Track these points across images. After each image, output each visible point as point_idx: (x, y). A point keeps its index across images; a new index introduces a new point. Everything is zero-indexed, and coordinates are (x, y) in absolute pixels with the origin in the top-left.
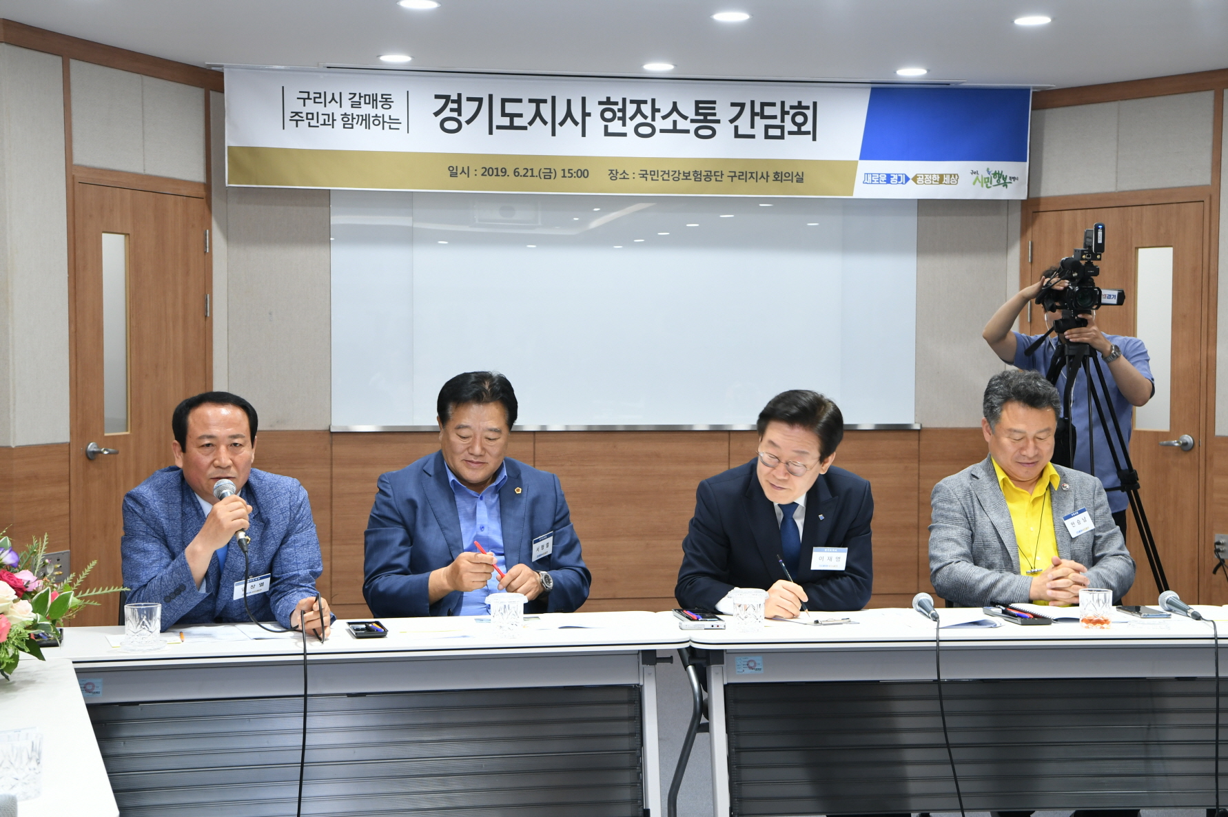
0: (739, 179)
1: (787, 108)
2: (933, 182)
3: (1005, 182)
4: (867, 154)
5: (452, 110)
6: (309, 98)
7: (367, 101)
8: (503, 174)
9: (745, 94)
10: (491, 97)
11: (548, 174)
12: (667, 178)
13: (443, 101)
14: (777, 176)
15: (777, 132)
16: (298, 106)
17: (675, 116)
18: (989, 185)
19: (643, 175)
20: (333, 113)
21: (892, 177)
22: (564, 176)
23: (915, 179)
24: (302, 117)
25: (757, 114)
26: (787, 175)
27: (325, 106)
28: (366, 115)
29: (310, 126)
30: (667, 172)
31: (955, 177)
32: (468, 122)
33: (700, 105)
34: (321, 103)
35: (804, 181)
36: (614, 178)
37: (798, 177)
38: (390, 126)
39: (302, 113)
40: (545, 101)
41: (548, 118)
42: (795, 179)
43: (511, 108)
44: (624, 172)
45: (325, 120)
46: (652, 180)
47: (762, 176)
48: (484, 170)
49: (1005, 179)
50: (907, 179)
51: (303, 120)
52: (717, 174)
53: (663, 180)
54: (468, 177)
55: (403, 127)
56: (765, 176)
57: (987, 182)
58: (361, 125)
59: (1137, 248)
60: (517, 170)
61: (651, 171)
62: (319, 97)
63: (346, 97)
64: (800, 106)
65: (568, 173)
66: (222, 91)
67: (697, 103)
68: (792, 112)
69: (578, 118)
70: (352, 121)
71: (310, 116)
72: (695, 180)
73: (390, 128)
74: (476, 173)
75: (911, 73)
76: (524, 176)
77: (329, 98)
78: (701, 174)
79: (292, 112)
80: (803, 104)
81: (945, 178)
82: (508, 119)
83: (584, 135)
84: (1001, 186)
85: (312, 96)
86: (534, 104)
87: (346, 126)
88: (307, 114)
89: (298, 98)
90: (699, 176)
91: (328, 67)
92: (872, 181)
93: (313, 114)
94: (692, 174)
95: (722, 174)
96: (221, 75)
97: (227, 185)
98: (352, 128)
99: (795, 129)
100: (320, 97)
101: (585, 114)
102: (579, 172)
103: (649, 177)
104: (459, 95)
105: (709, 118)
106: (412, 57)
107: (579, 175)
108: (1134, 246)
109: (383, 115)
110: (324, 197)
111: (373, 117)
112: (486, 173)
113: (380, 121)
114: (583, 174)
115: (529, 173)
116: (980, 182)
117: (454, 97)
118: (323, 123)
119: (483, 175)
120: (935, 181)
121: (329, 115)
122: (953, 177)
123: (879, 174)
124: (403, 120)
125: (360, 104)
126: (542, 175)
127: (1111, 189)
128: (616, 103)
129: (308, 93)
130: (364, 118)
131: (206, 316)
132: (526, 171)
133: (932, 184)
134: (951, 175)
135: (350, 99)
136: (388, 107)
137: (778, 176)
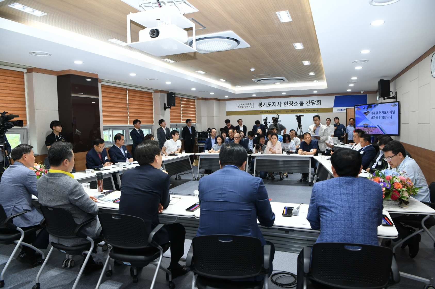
15: (314, 104)
16: (239, 106)
62: (242, 104)
67: (300, 101)
77: (243, 104)
83: (281, 106)
101: (281, 104)
117: (261, 103)
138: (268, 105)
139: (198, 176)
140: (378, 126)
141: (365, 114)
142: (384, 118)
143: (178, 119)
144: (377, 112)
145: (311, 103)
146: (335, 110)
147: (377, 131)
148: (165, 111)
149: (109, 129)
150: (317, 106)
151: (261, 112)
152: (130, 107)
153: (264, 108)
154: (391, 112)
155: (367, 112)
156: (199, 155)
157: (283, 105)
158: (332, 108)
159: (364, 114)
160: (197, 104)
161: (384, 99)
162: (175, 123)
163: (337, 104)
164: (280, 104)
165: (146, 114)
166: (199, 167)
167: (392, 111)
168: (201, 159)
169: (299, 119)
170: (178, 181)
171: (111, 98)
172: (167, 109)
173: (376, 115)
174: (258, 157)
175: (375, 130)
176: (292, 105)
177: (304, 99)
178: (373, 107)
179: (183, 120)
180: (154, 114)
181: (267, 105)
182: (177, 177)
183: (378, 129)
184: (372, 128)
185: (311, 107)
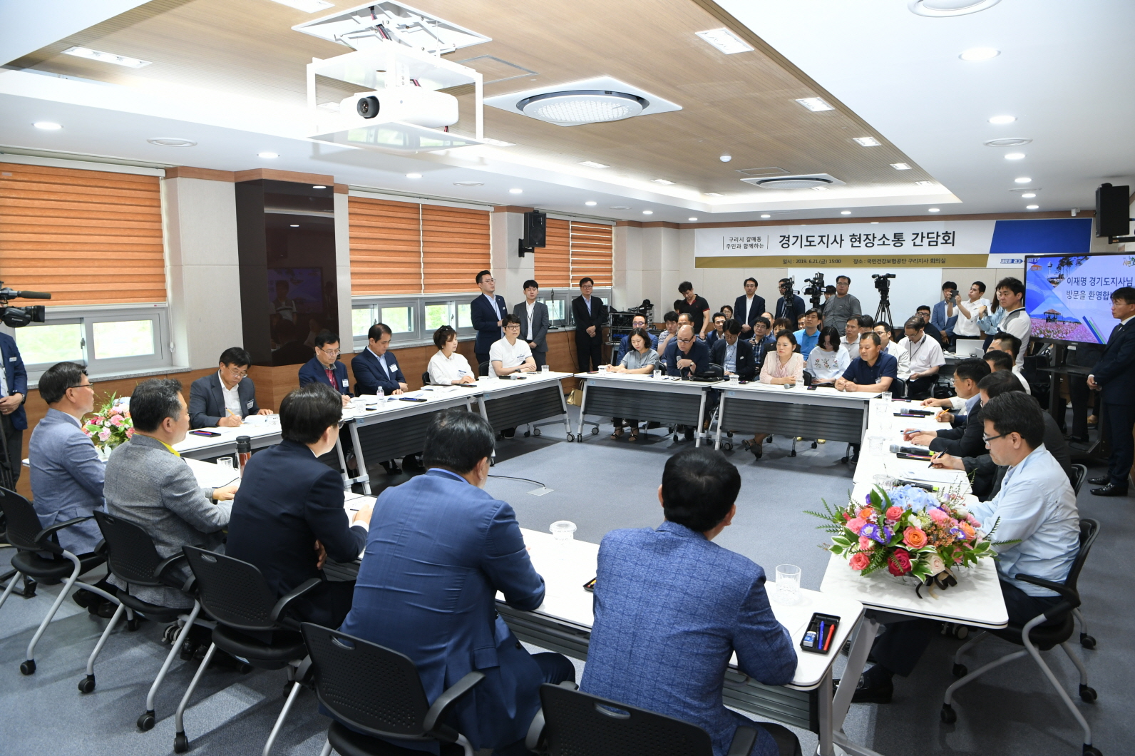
139: (579, 432)
140: (1084, 318)
141: (1052, 282)
142: (1102, 297)
143: (560, 278)
144: (1085, 279)
145: (926, 241)
146: (995, 260)
147: (1081, 332)
148: (522, 258)
149: (372, 306)
150: (941, 250)
151: (787, 262)
152: (428, 249)
153: (794, 251)
154: (1122, 281)
155: (1058, 276)
156: (585, 379)
157: (847, 243)
158: (986, 256)
159: (1050, 282)
160: (617, 236)
161: (1110, 242)
162: (550, 289)
163: (999, 245)
164: (839, 241)
165: (471, 266)
166: (582, 409)
167: (1125, 280)
168: (589, 388)
169: (882, 284)
170: (530, 441)
171: (376, 230)
172: (526, 254)
173: (1080, 288)
174: (730, 392)
175: (1077, 330)
176: (873, 245)
177: (908, 229)
178: (1074, 263)
179: (574, 279)
180: (492, 266)
181: (805, 243)
182: (529, 432)
183: (1083, 327)
184: (1067, 324)
185: (926, 250)
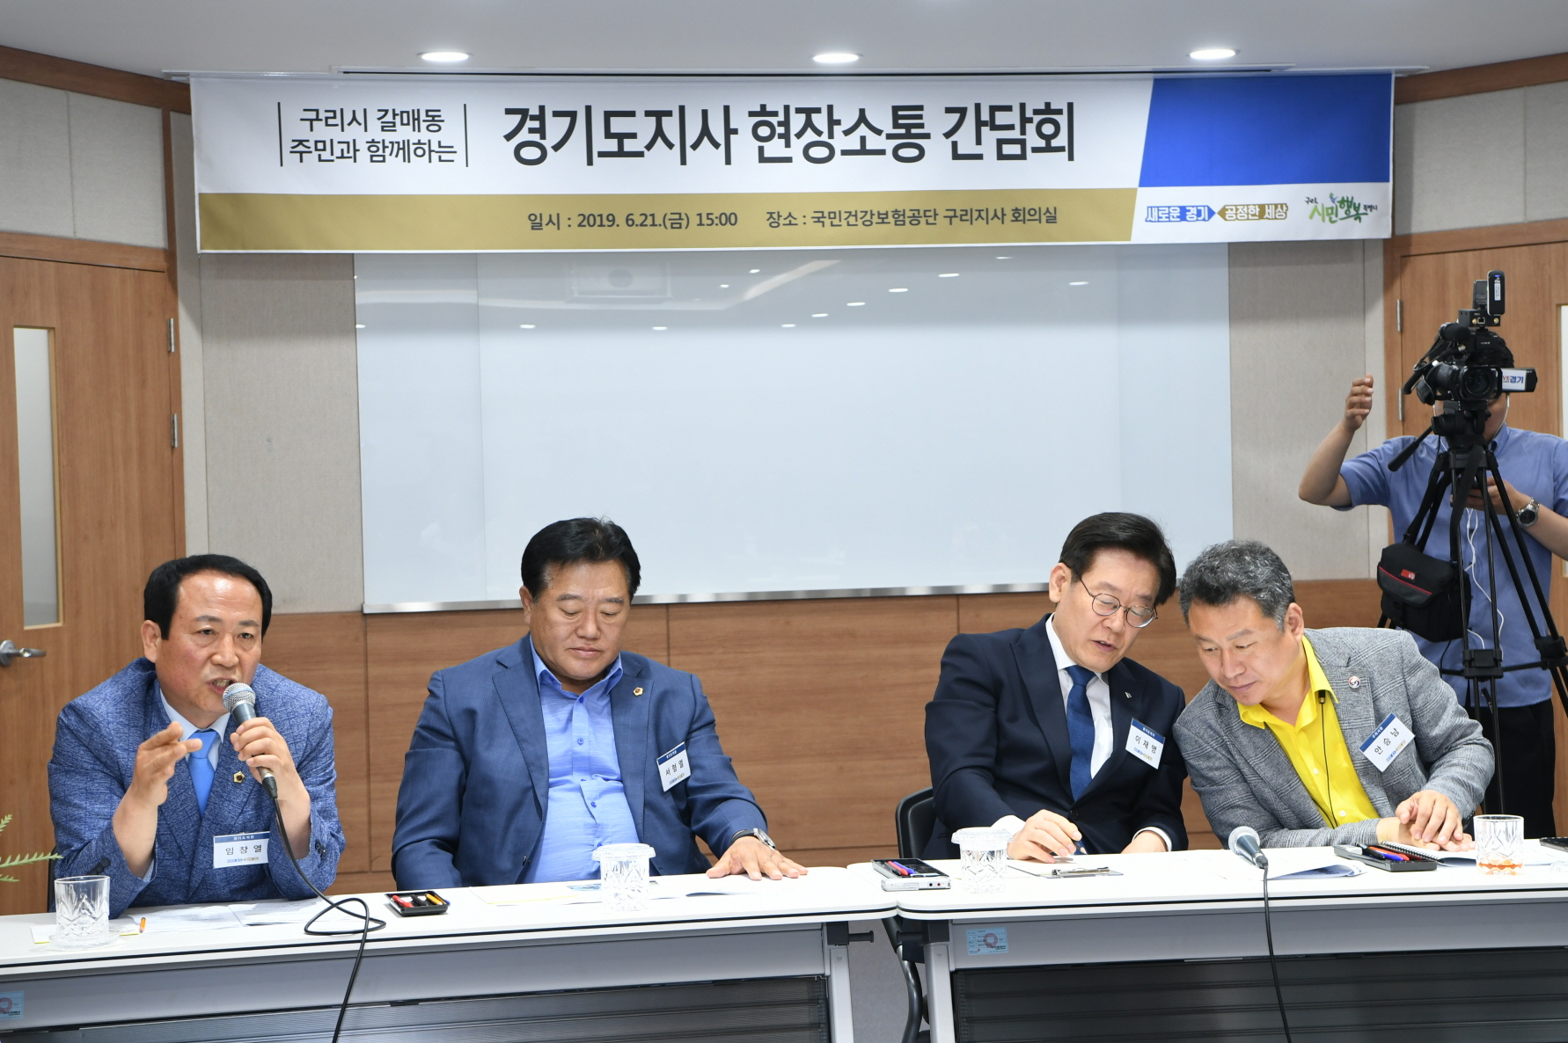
0: (961, 220)
1: (1029, 114)
2: (1250, 217)
3: (1358, 214)
4: (1148, 179)
5: (531, 131)
6: (318, 119)
7: (405, 121)
8: (611, 223)
9: (965, 95)
10: (588, 109)
11: (678, 222)
12: (855, 223)
13: (518, 118)
14: (1016, 215)
17: (863, 130)
18: (1334, 218)
19: (819, 218)
20: (354, 141)
21: (1189, 211)
22: (701, 224)
23: (1223, 213)
24: (309, 148)
25: (985, 124)
26: (1032, 212)
27: (343, 130)
28: (404, 141)
29: (320, 160)
30: (853, 213)
31: (1282, 208)
32: (557, 147)
33: (900, 113)
34: (337, 125)
35: (1057, 220)
36: (776, 225)
37: (1048, 214)
38: (440, 157)
39: (308, 141)
40: (669, 114)
41: (674, 137)
42: (1044, 218)
43: (618, 125)
44: (790, 215)
45: (342, 150)
46: (832, 225)
47: (996, 215)
48: (582, 218)
49: (1357, 209)
50: (1211, 213)
51: (311, 152)
52: (928, 214)
53: (848, 225)
54: (559, 229)
55: (459, 157)
56: (999, 214)
57: (1330, 215)
58: (397, 156)
59: (1559, 306)
60: (630, 217)
61: (830, 213)
63: (373, 116)
64: (1048, 109)
65: (707, 220)
66: (187, 110)
67: (895, 109)
68: (1037, 118)
69: (719, 135)
70: (384, 152)
71: (320, 146)
72: (896, 225)
73: (440, 160)
74: (570, 223)
75: (1212, 55)
76: (642, 225)
77: (348, 118)
78: (904, 215)
79: (293, 141)
80: (1053, 107)
81: (1267, 211)
82: (615, 141)
84: (1352, 219)
85: (322, 115)
86: (653, 119)
87: (375, 159)
88: (316, 142)
89: (302, 120)
90: (901, 218)
91: (345, 73)
92: (1159, 217)
93: (324, 142)
94: (890, 214)
95: (936, 214)
96: (185, 87)
97: (199, 251)
98: (384, 161)
99: (1042, 143)
100: (334, 117)
101: (730, 132)
102: (723, 217)
103: (827, 221)
104: (542, 109)
105: (914, 131)
106: (469, 54)
107: (723, 222)
108: (1556, 301)
109: (429, 141)
110: (345, 265)
111: (414, 144)
112: (585, 223)
113: (423, 149)
114: (728, 219)
115: (649, 221)
116: (1319, 214)
117: (534, 111)
118: (340, 155)
119: (580, 225)
120: (1253, 215)
121: (348, 143)
122: (1279, 209)
123: (1169, 207)
124: (460, 147)
125: (394, 126)
126: (668, 223)
127: (1517, 218)
128: (775, 114)
129: (317, 111)
130: (401, 146)
131: (173, 447)
132: (643, 217)
133: (1248, 219)
134: (1276, 206)
135: (379, 119)
136: (437, 128)
137: (1018, 215)
138: (608, 135)
